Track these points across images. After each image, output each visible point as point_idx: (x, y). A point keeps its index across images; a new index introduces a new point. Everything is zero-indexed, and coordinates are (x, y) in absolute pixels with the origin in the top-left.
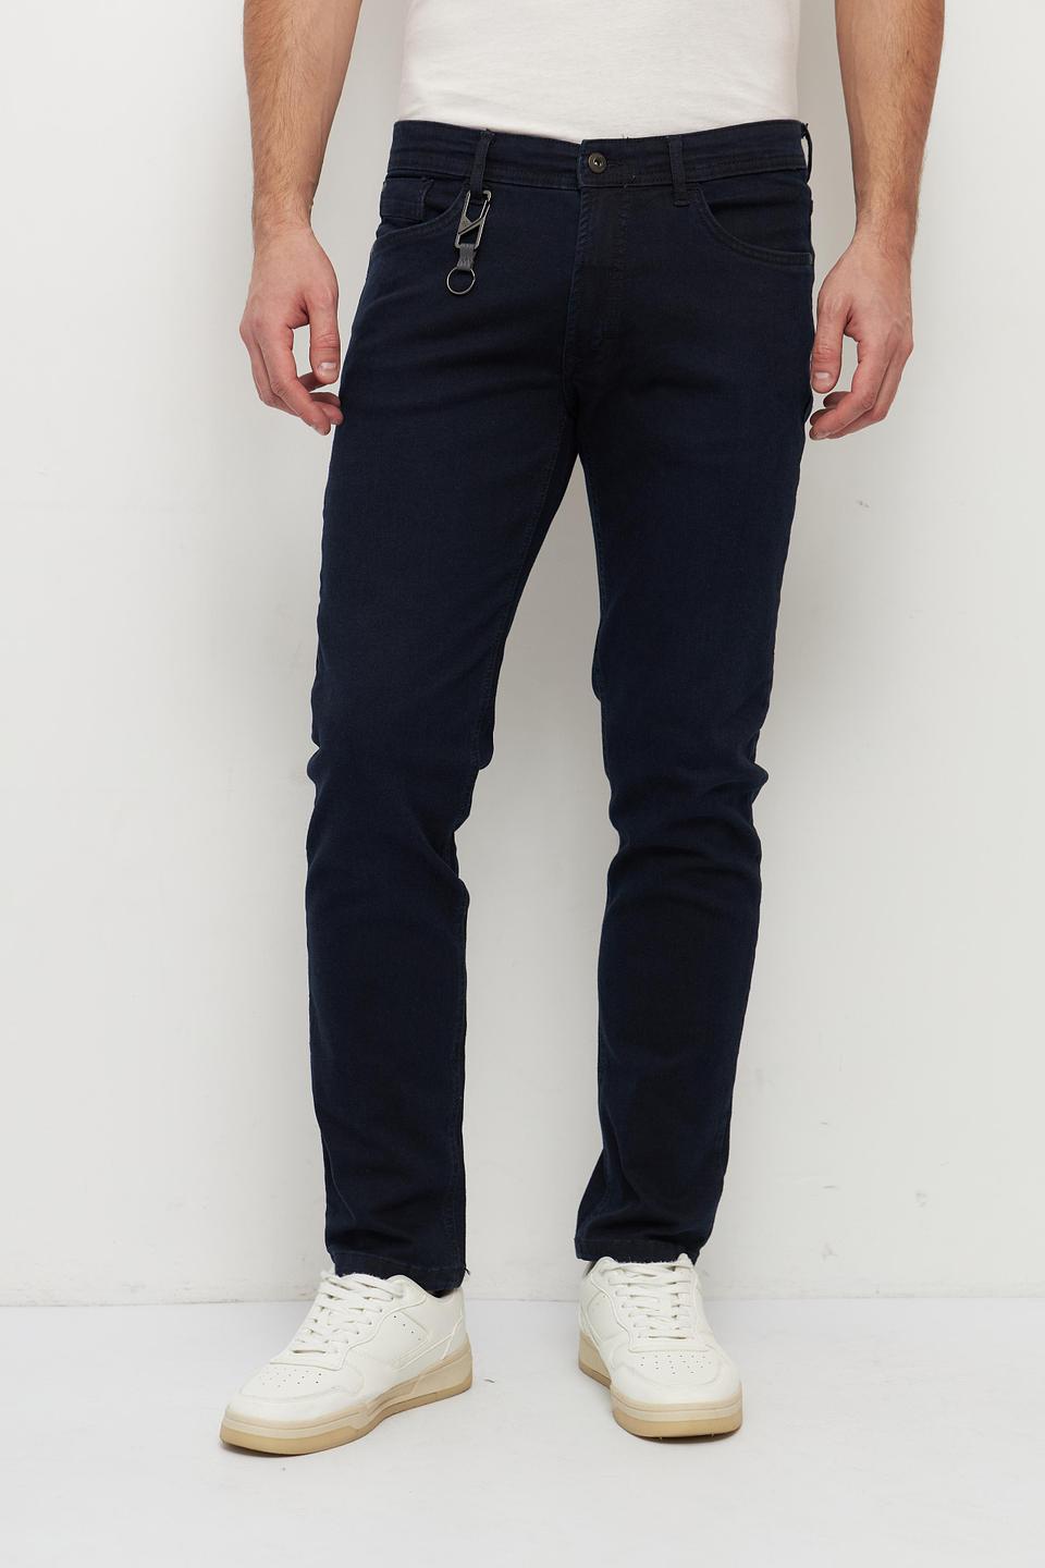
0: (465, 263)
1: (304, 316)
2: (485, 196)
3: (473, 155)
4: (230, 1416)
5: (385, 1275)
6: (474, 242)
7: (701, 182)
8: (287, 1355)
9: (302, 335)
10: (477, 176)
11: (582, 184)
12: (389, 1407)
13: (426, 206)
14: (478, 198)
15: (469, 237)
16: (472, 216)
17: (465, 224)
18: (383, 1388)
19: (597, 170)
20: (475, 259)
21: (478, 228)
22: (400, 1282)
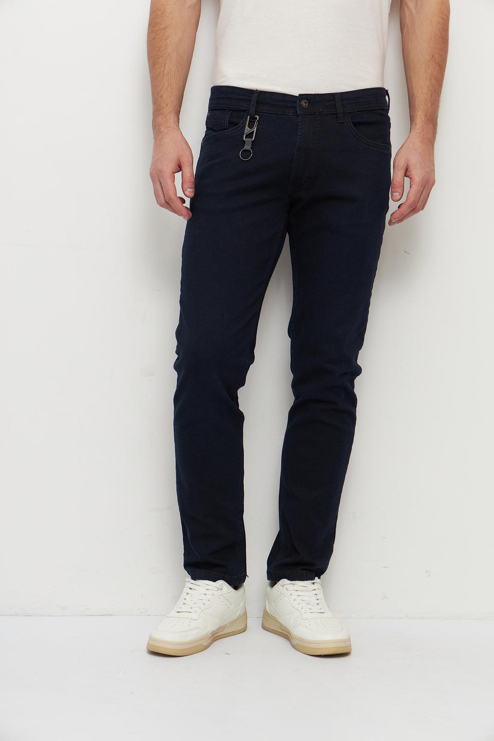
0: (248, 147)
1: (179, 168)
2: (256, 118)
3: (250, 101)
4: (151, 638)
5: (214, 581)
6: (252, 138)
7: (349, 113)
8: (174, 613)
9: (178, 176)
10: (252, 110)
11: (299, 112)
12: (216, 637)
13: (229, 122)
14: (253, 119)
15: (250, 135)
16: (251, 126)
17: (247, 130)
18: (214, 628)
19: (305, 107)
20: (252, 145)
21: (254, 131)
22: (221, 583)
